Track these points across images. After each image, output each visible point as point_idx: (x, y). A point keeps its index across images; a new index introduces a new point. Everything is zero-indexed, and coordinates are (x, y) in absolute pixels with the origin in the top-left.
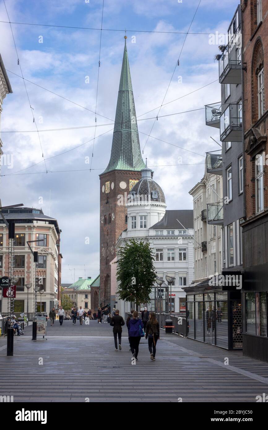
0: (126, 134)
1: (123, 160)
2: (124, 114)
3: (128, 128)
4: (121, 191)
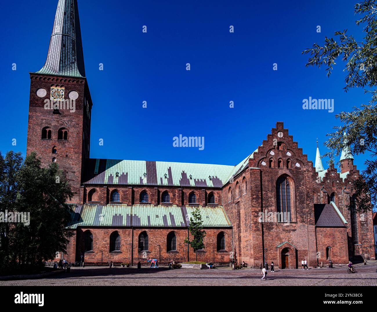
4: (37, 100)
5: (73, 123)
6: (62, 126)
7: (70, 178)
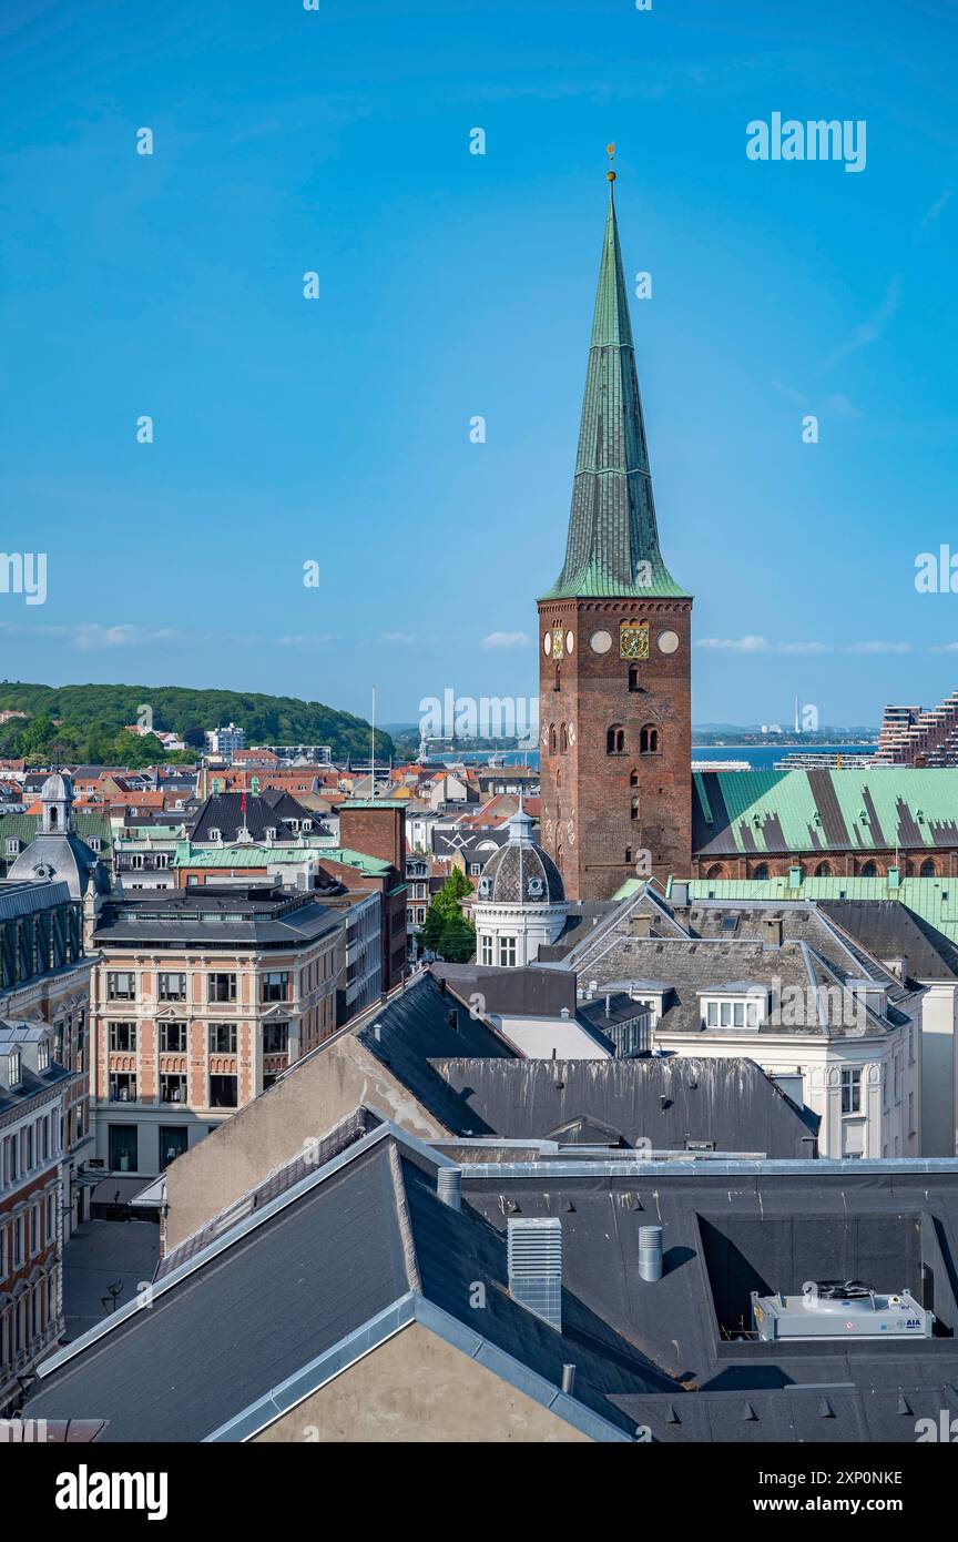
0: (610, 485)
1: (603, 562)
2: (605, 420)
3: (616, 464)
4: (593, 661)
5: (672, 710)
6: (648, 721)
7: (669, 844)
